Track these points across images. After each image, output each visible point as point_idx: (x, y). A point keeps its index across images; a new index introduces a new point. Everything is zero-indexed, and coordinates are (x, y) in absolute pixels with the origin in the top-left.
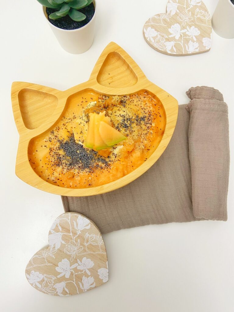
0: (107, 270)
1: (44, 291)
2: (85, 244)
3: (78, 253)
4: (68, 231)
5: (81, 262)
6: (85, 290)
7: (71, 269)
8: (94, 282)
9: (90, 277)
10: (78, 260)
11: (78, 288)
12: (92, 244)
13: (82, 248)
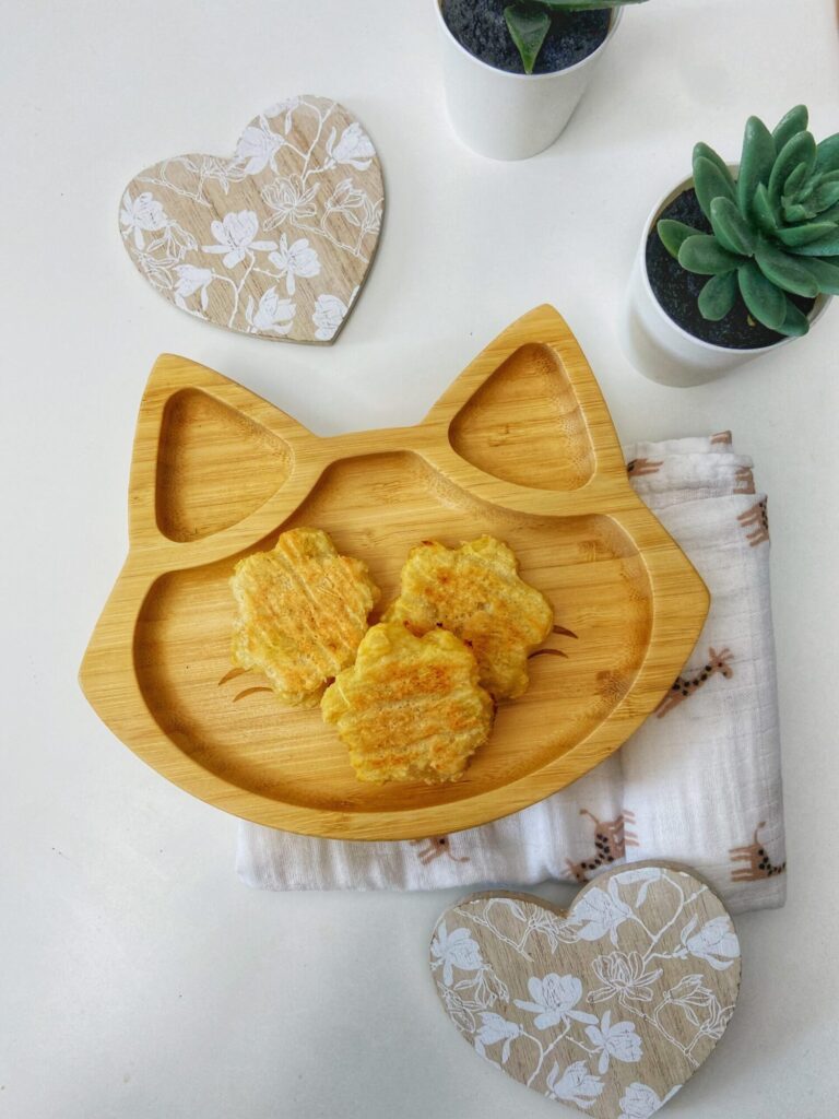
0: (345, 311)
1: (143, 264)
2: (329, 205)
3: (296, 219)
4: (304, 144)
5: (288, 248)
6: (252, 327)
7: (250, 249)
8: (289, 321)
9: (289, 301)
10: (284, 236)
11: (239, 312)
12: (347, 216)
13: (313, 210)
